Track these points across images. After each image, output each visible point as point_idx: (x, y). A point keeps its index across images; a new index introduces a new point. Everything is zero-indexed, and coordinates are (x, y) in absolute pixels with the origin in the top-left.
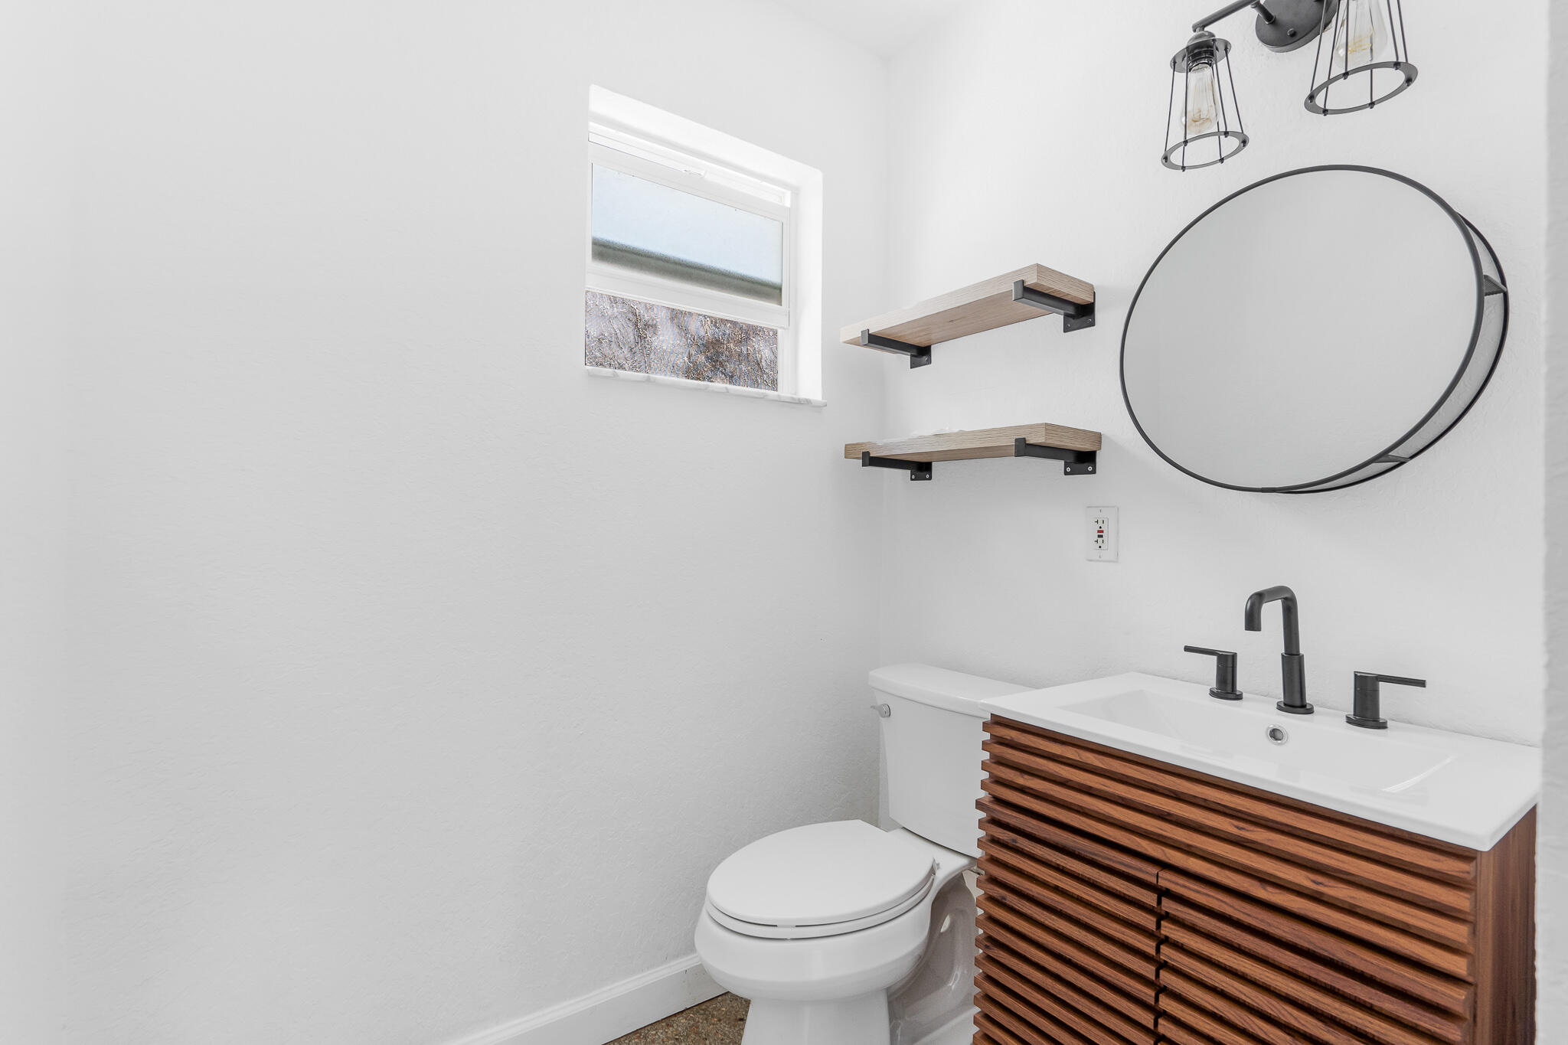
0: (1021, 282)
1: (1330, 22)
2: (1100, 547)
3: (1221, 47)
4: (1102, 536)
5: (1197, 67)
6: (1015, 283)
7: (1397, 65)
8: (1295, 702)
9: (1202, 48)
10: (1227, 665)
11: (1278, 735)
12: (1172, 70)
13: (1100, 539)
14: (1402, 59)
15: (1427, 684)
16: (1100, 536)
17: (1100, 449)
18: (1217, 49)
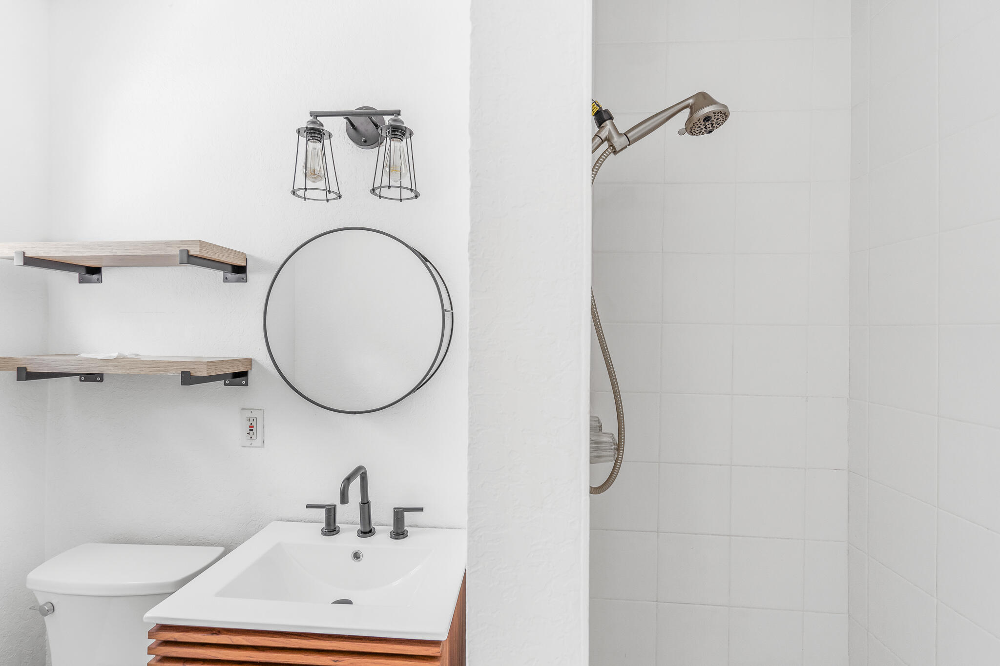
0: (187, 251)
1: (383, 142)
2: (251, 437)
3: (327, 135)
4: (252, 430)
5: (312, 140)
6: (181, 251)
7: (411, 190)
8: (367, 532)
9: (316, 131)
10: (331, 512)
11: (358, 556)
12: (298, 135)
13: (251, 432)
14: (414, 188)
15: (424, 510)
16: (250, 430)
17: (251, 369)
18: (324, 134)
